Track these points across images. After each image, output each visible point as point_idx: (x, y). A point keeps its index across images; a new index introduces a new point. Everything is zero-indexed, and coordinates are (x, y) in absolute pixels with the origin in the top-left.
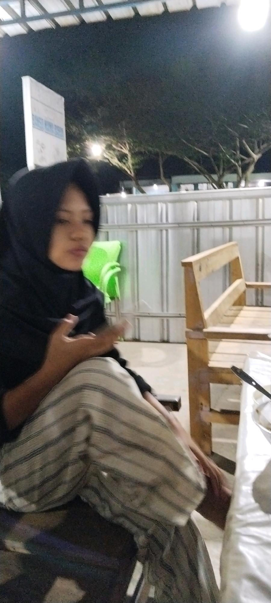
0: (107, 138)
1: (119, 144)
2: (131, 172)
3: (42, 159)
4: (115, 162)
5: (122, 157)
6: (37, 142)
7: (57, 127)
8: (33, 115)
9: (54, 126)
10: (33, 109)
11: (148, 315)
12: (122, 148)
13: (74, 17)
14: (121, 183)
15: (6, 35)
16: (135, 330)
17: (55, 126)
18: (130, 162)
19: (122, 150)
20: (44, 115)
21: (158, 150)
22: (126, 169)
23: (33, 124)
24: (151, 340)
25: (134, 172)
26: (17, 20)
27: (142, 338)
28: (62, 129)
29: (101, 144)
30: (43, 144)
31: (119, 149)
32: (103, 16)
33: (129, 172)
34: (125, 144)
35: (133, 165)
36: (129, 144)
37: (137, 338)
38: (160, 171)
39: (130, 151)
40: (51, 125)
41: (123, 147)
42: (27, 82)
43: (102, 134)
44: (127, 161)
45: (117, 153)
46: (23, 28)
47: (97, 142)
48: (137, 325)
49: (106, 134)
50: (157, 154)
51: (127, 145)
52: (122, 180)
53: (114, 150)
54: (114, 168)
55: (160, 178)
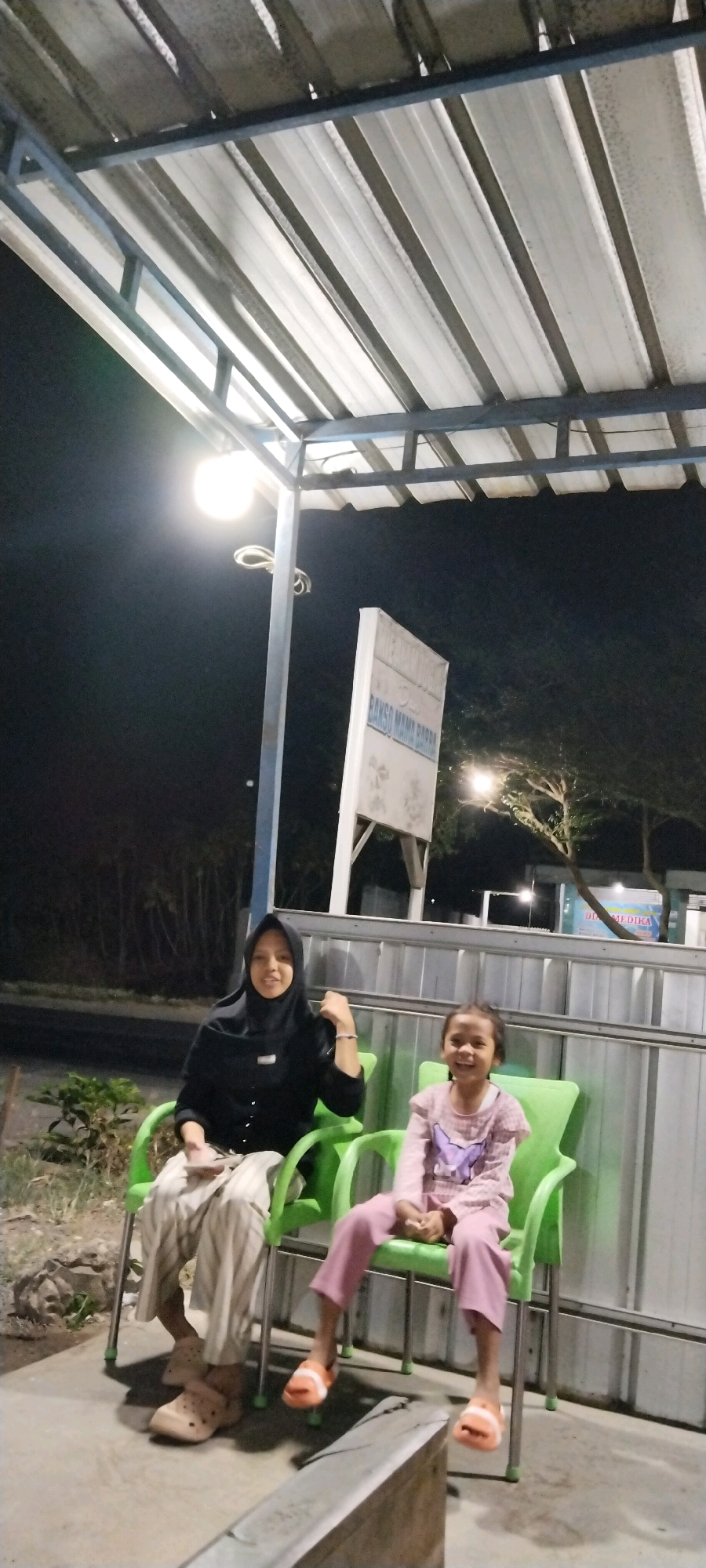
0: (515, 760)
1: (544, 779)
2: (564, 846)
3: (377, 803)
4: (527, 817)
5: (547, 810)
6: (371, 762)
7: (426, 732)
8: (372, 697)
9: (416, 726)
10: (376, 683)
11: (669, 1327)
12: (548, 788)
13: (528, 481)
14: (528, 868)
15: (349, 507)
16: (620, 1369)
17: (419, 726)
18: (566, 824)
19: (550, 794)
20: (396, 699)
21: (644, 802)
22: (553, 839)
23: (369, 719)
24: (673, 1416)
25: (574, 849)
26: (383, 477)
27: (642, 1403)
28: (434, 736)
29: (496, 771)
30: (383, 768)
31: (542, 789)
32: (602, 482)
33: (560, 846)
34: (559, 781)
35: (572, 830)
36: (569, 781)
37: (624, 1397)
38: (642, 855)
39: (566, 796)
40: (410, 724)
41: (551, 786)
42: (370, 619)
43: (505, 750)
44: (559, 820)
45: (534, 798)
46: (394, 495)
47: (488, 766)
48: (627, 1352)
49: (512, 751)
50: (637, 811)
51: (563, 782)
52: (534, 864)
53: (529, 790)
54: (524, 831)
55: (640, 870)
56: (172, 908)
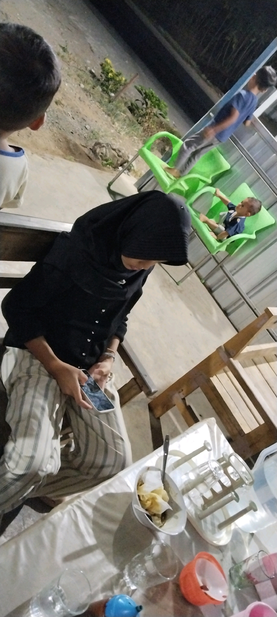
16: (218, 283)
37: (212, 289)
48: (222, 281)
56: (234, 46)
